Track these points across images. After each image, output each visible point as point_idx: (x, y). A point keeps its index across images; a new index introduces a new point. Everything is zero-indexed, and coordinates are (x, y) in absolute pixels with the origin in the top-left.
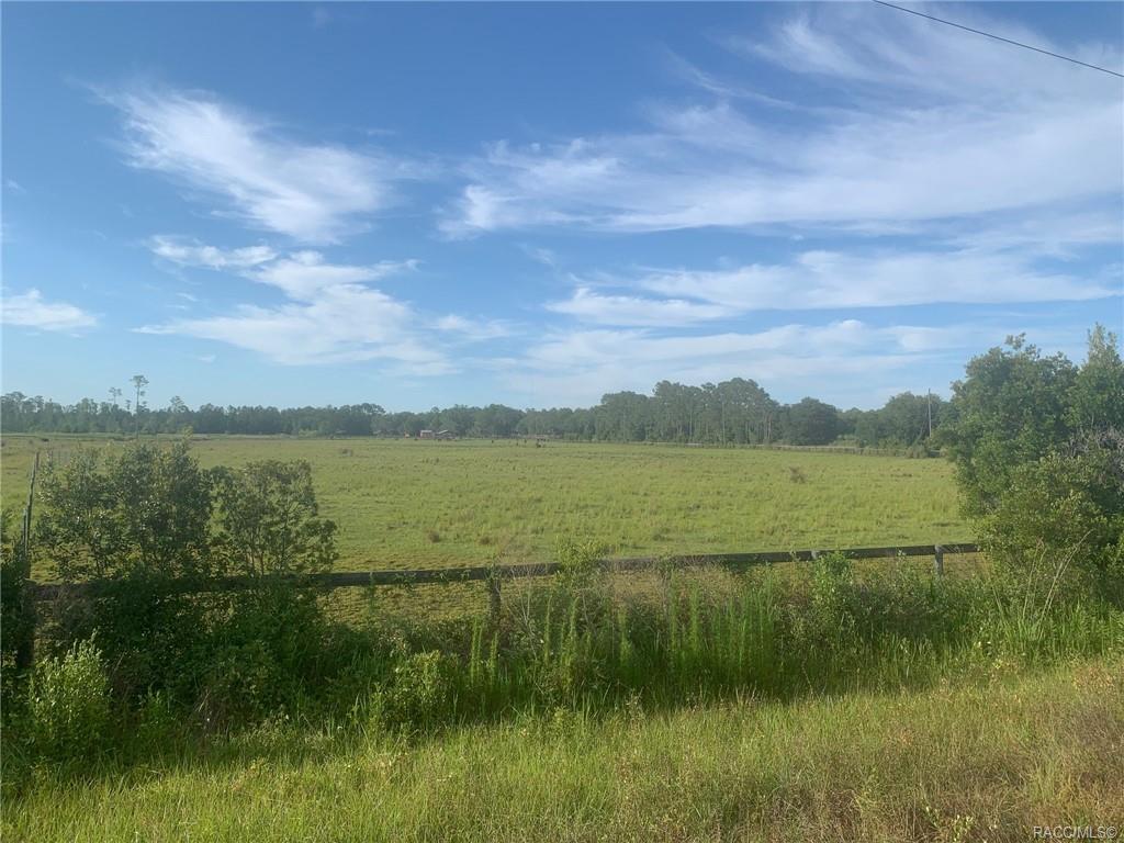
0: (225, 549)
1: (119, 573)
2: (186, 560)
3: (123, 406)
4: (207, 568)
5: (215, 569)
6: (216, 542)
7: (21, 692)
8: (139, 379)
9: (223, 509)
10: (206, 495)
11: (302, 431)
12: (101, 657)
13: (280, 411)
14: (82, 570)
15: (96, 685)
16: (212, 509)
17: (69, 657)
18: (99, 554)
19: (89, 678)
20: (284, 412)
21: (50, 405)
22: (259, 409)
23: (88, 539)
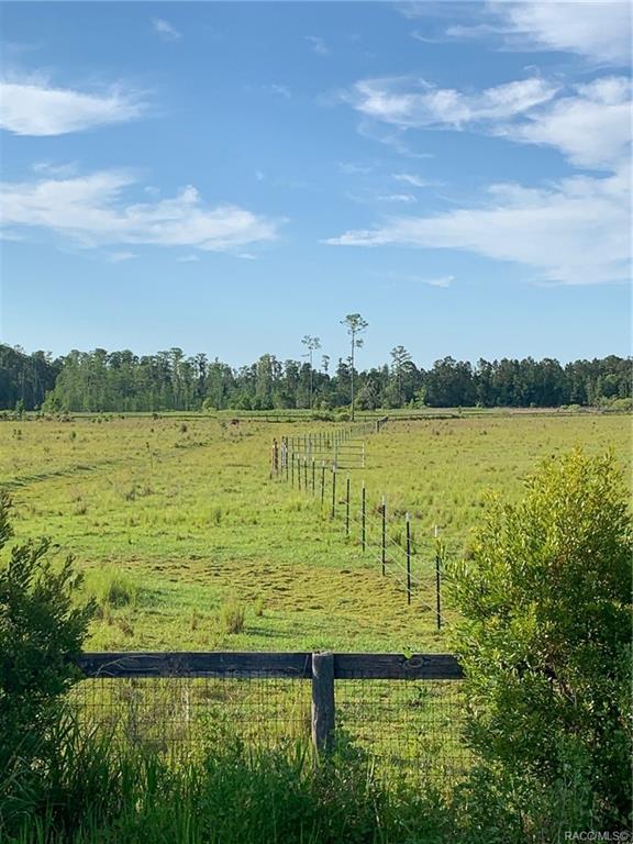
8: (353, 319)
11: (604, 399)
13: (563, 366)
20: (570, 367)
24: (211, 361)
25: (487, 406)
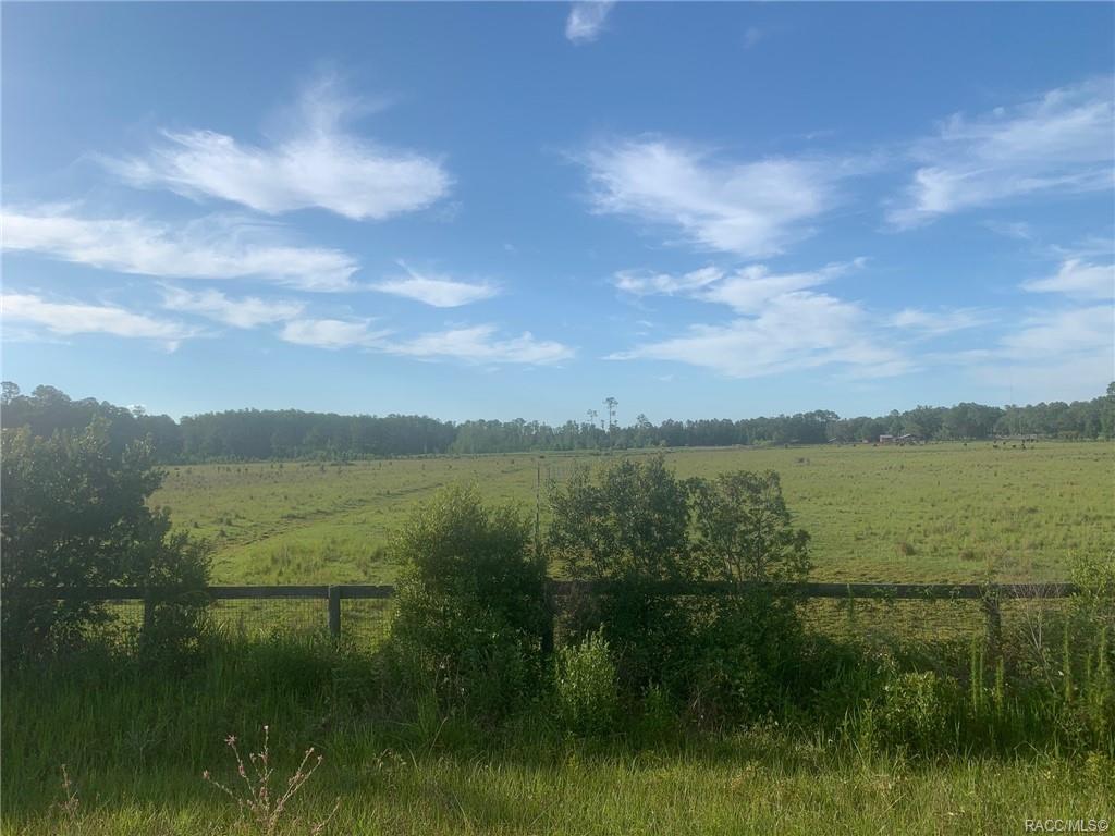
0: (705, 555)
1: (615, 574)
2: (670, 564)
3: (598, 426)
4: (689, 572)
5: (696, 573)
6: (695, 549)
7: (549, 673)
8: (610, 401)
9: (700, 517)
10: (683, 503)
11: (756, 441)
12: (608, 648)
13: (734, 423)
14: (587, 569)
15: (607, 673)
16: (690, 517)
17: (584, 646)
18: (598, 556)
19: (601, 666)
20: (737, 423)
21: (544, 428)
22: (715, 422)
23: (588, 543)
24: (541, 424)
25: (691, 446)
